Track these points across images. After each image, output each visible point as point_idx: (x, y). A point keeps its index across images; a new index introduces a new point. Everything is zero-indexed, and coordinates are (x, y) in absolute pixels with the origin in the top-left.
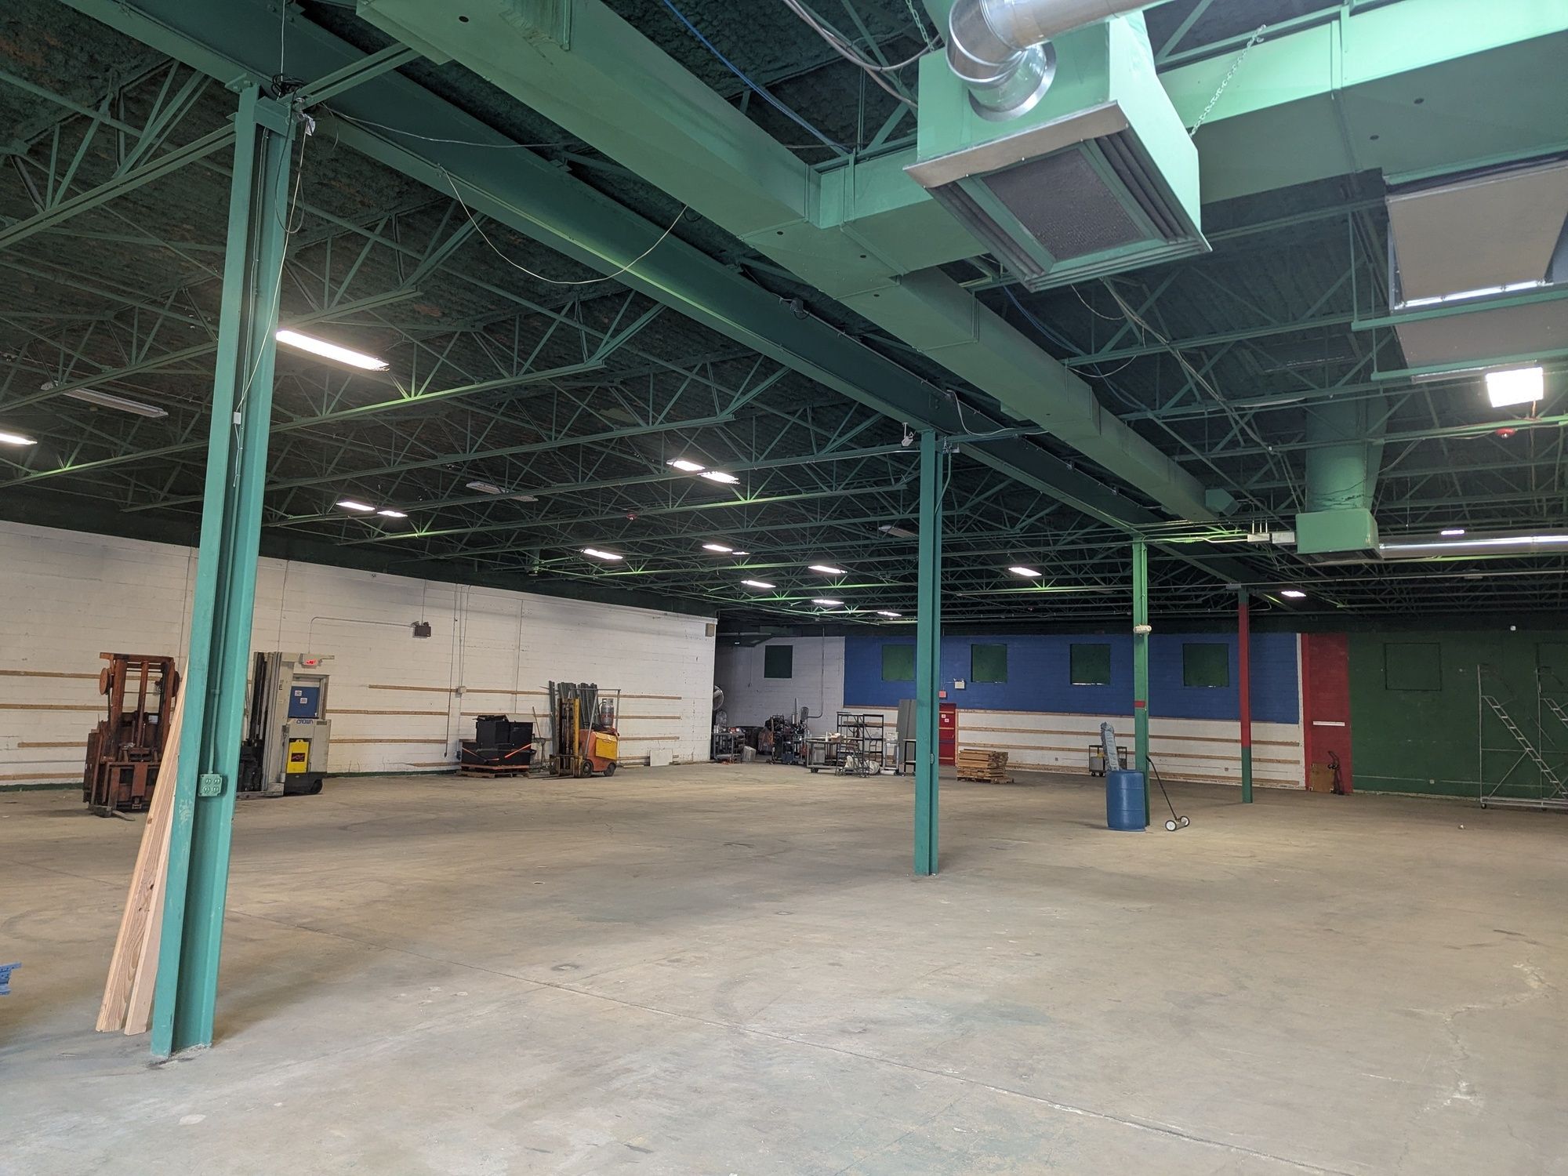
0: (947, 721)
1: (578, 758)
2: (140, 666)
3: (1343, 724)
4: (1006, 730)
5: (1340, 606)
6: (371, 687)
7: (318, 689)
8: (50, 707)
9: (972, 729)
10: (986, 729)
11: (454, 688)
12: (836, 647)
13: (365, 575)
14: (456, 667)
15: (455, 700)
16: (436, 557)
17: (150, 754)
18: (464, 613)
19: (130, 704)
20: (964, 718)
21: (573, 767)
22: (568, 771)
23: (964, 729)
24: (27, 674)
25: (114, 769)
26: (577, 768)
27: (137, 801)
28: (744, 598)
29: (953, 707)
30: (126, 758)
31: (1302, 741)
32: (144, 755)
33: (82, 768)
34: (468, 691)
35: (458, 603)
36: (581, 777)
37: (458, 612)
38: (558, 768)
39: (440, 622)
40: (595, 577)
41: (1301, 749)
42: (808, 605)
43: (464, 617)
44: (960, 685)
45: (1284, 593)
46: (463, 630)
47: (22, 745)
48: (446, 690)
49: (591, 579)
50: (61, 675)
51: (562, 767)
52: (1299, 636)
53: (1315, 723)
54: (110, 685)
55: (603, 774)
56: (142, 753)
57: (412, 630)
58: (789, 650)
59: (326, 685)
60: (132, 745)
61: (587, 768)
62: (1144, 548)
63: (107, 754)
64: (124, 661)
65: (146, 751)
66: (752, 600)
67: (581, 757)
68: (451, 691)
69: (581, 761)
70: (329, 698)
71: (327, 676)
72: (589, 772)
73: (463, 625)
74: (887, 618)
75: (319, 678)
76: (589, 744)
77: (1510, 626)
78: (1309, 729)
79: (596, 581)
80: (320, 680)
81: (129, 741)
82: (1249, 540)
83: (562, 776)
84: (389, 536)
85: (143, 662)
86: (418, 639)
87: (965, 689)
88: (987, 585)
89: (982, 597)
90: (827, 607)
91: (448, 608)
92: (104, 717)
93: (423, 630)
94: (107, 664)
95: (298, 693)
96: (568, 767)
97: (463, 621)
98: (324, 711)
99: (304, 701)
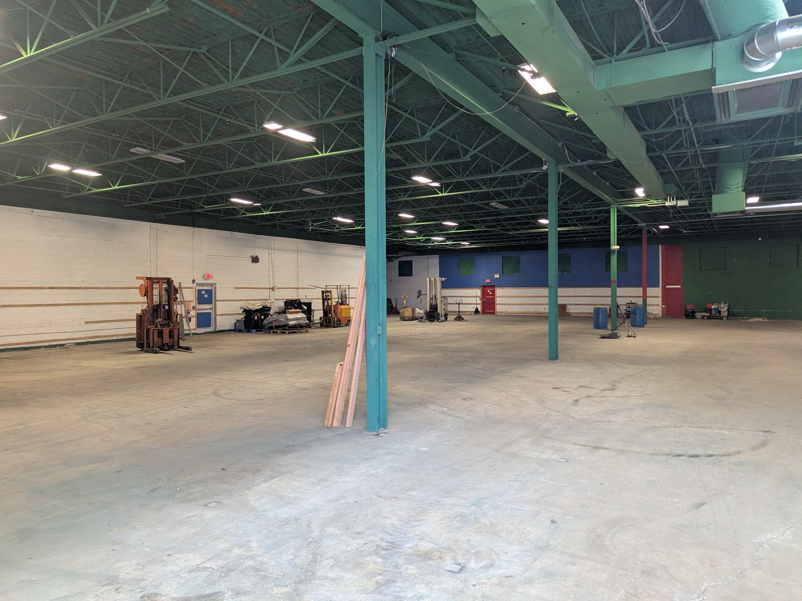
0: (491, 293)
1: (335, 319)
2: (158, 282)
3: (680, 287)
4: (520, 297)
5: (684, 232)
6: (235, 288)
7: (211, 290)
8: (97, 304)
9: (503, 297)
10: (510, 297)
11: (271, 287)
12: (435, 260)
13: (228, 233)
14: (271, 277)
15: (272, 293)
16: (265, 223)
17: (168, 324)
18: (272, 250)
19: (156, 300)
20: (499, 292)
21: (332, 322)
22: (329, 325)
23: (499, 297)
24: (85, 288)
25: (155, 331)
26: (334, 323)
27: (166, 346)
28: (400, 239)
29: (494, 286)
30: (159, 326)
31: (661, 296)
32: (166, 324)
33: (134, 331)
34: (278, 288)
35: (270, 246)
36: (337, 327)
37: (270, 250)
38: (324, 324)
39: (262, 255)
40: (336, 231)
41: (660, 299)
42: (428, 241)
43: (273, 252)
44: (497, 276)
45: (660, 227)
46: (273, 259)
47: (86, 323)
48: (267, 288)
49: (334, 232)
50: (100, 288)
51: (326, 323)
52: (660, 246)
53: (667, 287)
54: (147, 292)
55: (344, 325)
56: (165, 323)
57: (251, 259)
58: (410, 263)
59: (215, 288)
60: (159, 320)
61: (339, 323)
62: (616, 210)
63: (150, 325)
64: (151, 280)
65: (166, 322)
66: (405, 239)
67: (336, 318)
68: (270, 288)
69: (336, 319)
70: (217, 295)
71: (215, 284)
72: (339, 325)
73: (273, 257)
74: (465, 245)
75: (212, 285)
76: (339, 311)
77: (758, 239)
78: (664, 289)
79: (337, 233)
80: (212, 286)
81: (158, 318)
82: (666, 204)
83: (327, 327)
84: (248, 215)
85: (158, 280)
86: (253, 264)
87: (500, 278)
88: (524, 228)
89: (520, 234)
90: (436, 241)
91: (265, 248)
92: (145, 306)
93: (255, 260)
94: (142, 282)
95: (203, 292)
96: (330, 322)
97: (273, 255)
98: (216, 301)
99: (206, 296)
